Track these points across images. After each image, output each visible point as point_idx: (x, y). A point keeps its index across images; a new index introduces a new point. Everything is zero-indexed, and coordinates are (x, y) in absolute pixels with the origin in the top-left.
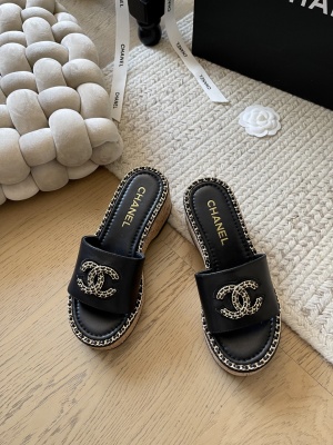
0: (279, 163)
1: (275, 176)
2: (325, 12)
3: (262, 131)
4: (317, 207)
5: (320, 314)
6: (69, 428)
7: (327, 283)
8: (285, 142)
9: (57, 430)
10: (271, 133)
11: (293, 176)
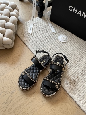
0: (66, 49)
1: (65, 51)
2: (80, 15)
3: (63, 41)
4: (73, 60)
5: (70, 85)
6: (9, 103)
7: (73, 78)
8: (68, 44)
9: (7, 103)
10: (65, 42)
11: (69, 52)
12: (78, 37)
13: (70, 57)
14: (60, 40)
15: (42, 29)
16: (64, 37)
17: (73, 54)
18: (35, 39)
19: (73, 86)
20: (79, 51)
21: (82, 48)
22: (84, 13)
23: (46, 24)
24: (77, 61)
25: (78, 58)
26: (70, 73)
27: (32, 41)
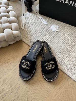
1: (59, 40)
2: (68, 4)
5: (71, 69)
6: (17, 99)
7: (72, 63)
8: (61, 33)
9: (14, 100)
12: (68, 25)
13: (65, 44)
14: (53, 30)
15: (34, 23)
16: (55, 26)
17: (68, 41)
18: (29, 33)
19: (74, 70)
20: (72, 37)
21: (74, 33)
22: (71, 1)
23: (36, 18)
24: (73, 46)
25: (73, 44)
26: (69, 59)
27: (27, 36)
